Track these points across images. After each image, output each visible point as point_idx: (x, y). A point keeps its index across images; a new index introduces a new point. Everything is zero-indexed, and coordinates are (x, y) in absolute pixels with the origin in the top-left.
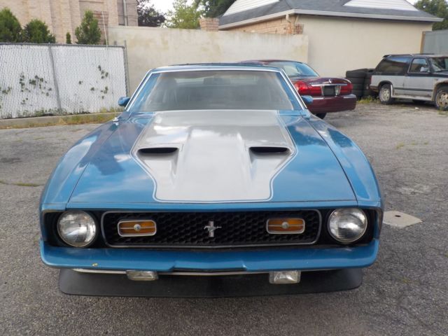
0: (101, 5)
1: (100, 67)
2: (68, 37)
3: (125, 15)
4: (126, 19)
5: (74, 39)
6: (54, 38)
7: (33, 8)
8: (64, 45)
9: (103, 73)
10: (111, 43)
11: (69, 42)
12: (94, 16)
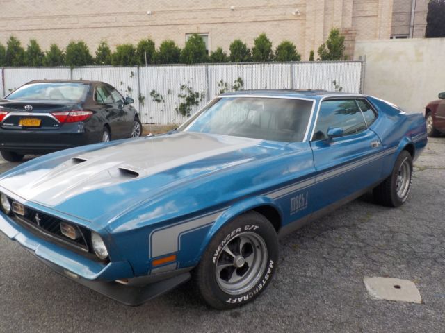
0: (375, 18)
1: (335, 82)
2: (312, 54)
3: (412, 24)
4: (411, 29)
5: (316, 56)
6: (299, 56)
7: (309, 28)
8: (306, 62)
9: (337, 87)
10: (356, 57)
11: (312, 59)
12: (340, 33)
